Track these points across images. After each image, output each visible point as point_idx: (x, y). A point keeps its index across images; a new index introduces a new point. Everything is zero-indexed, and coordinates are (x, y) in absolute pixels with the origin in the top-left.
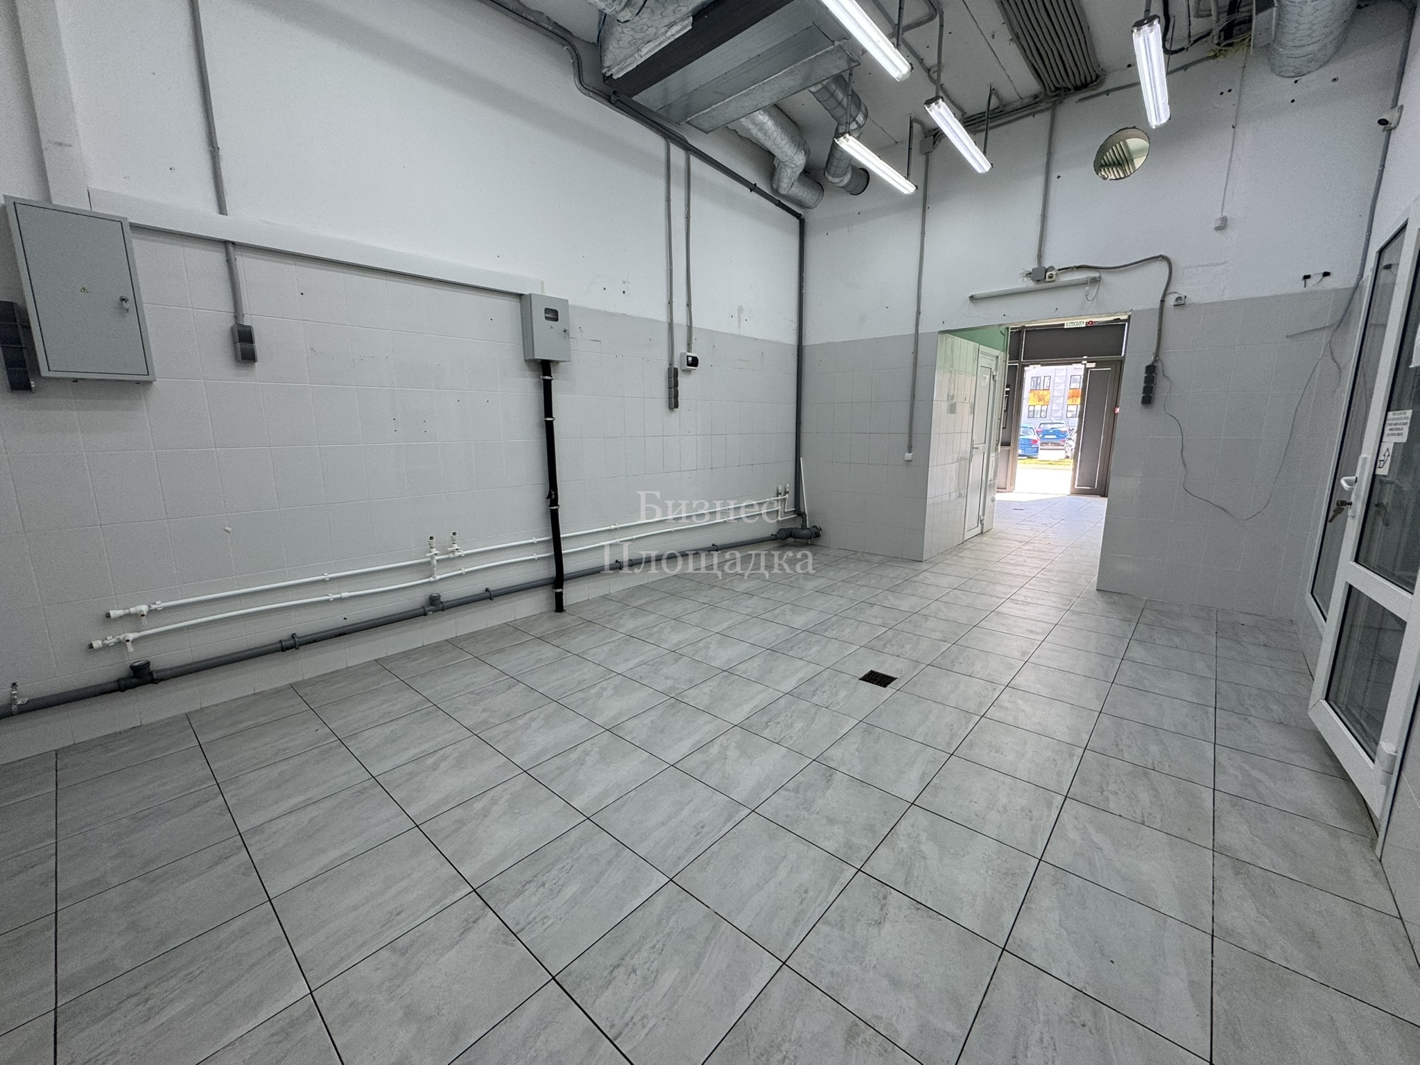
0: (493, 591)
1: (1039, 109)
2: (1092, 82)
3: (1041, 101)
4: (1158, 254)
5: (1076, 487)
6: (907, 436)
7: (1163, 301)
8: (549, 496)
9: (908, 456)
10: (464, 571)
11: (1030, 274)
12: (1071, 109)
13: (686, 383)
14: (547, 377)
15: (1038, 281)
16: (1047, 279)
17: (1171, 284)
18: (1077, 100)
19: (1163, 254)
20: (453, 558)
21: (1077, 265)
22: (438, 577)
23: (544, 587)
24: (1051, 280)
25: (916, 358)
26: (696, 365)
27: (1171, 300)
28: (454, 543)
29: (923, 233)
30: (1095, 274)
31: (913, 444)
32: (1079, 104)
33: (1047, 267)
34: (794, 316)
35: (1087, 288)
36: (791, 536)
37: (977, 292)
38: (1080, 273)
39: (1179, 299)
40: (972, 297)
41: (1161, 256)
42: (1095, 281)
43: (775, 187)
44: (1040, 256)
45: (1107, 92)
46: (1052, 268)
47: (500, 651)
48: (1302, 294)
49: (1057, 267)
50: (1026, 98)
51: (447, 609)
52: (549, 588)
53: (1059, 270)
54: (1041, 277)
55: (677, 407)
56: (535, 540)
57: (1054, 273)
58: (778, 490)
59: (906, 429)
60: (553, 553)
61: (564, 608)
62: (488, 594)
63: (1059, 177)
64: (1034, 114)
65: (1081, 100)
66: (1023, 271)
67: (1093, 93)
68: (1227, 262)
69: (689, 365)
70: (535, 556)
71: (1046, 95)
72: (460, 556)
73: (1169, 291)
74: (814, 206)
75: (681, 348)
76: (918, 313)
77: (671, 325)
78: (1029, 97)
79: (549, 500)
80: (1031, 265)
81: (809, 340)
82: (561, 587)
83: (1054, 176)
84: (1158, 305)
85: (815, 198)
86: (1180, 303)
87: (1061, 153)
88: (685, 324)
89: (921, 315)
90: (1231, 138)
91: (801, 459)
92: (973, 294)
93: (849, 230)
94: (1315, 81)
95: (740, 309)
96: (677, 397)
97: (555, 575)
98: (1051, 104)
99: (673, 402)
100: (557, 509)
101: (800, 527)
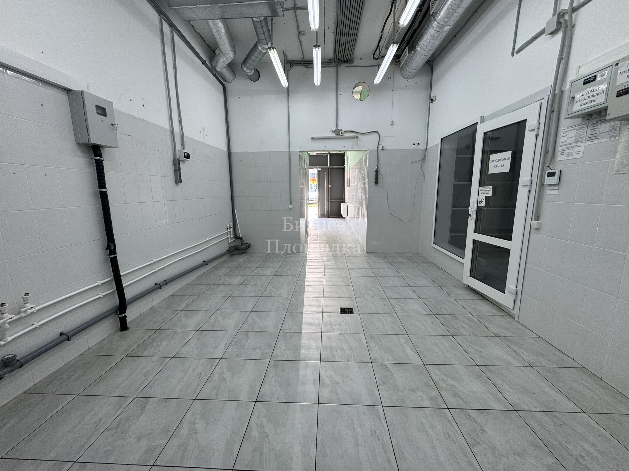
0: (69, 333)
1: (332, 65)
2: (349, 61)
3: (332, 62)
4: (375, 130)
5: (319, 215)
6: (289, 197)
7: (378, 147)
8: (108, 247)
9: (291, 206)
10: (37, 324)
11: (334, 131)
12: (343, 68)
13: (183, 167)
14: (99, 158)
15: (337, 134)
16: (341, 134)
17: (380, 142)
18: (345, 66)
19: (377, 131)
20: (25, 317)
21: (350, 130)
22: (9, 339)
23: (111, 316)
24: (342, 135)
25: (290, 162)
26: (189, 158)
27: (380, 147)
28: (25, 303)
29: (288, 107)
30: (356, 135)
31: (292, 200)
32: (346, 67)
33: (340, 129)
34: (225, 137)
35: (355, 140)
36: (236, 249)
37: (315, 136)
38: (351, 133)
39: (383, 147)
40: (312, 138)
41: (376, 131)
42: (357, 137)
43: (214, 65)
44: (337, 125)
45: (355, 66)
46: (342, 130)
47: (100, 379)
48: (413, 150)
49: (343, 130)
50: (327, 59)
51: (25, 364)
52: (113, 315)
53: (344, 131)
54: (338, 132)
55: (181, 182)
56: (99, 283)
57: (343, 132)
58: (227, 227)
59: (288, 194)
60: (115, 288)
61: (128, 326)
62: (64, 337)
63: (341, 95)
64: (330, 67)
65: (346, 66)
66: (331, 130)
67: (350, 65)
68: (394, 136)
69: (185, 157)
70: (101, 295)
71: (335, 60)
72: (33, 313)
73: (379, 144)
74: (231, 81)
75: (179, 147)
76: (289, 142)
77: (172, 132)
78: (328, 59)
79: (108, 250)
80: (334, 128)
81: (233, 150)
82: (125, 312)
83: (339, 94)
84: (376, 149)
85: (232, 77)
86: (383, 149)
87: (341, 85)
88: (179, 132)
89: (291, 143)
90: (392, 94)
91: (235, 210)
92: (312, 136)
93: (251, 98)
94: (412, 82)
95: (204, 129)
96: (181, 177)
97: (118, 303)
98: (336, 65)
99: (178, 179)
100: (116, 257)
101: (241, 245)
